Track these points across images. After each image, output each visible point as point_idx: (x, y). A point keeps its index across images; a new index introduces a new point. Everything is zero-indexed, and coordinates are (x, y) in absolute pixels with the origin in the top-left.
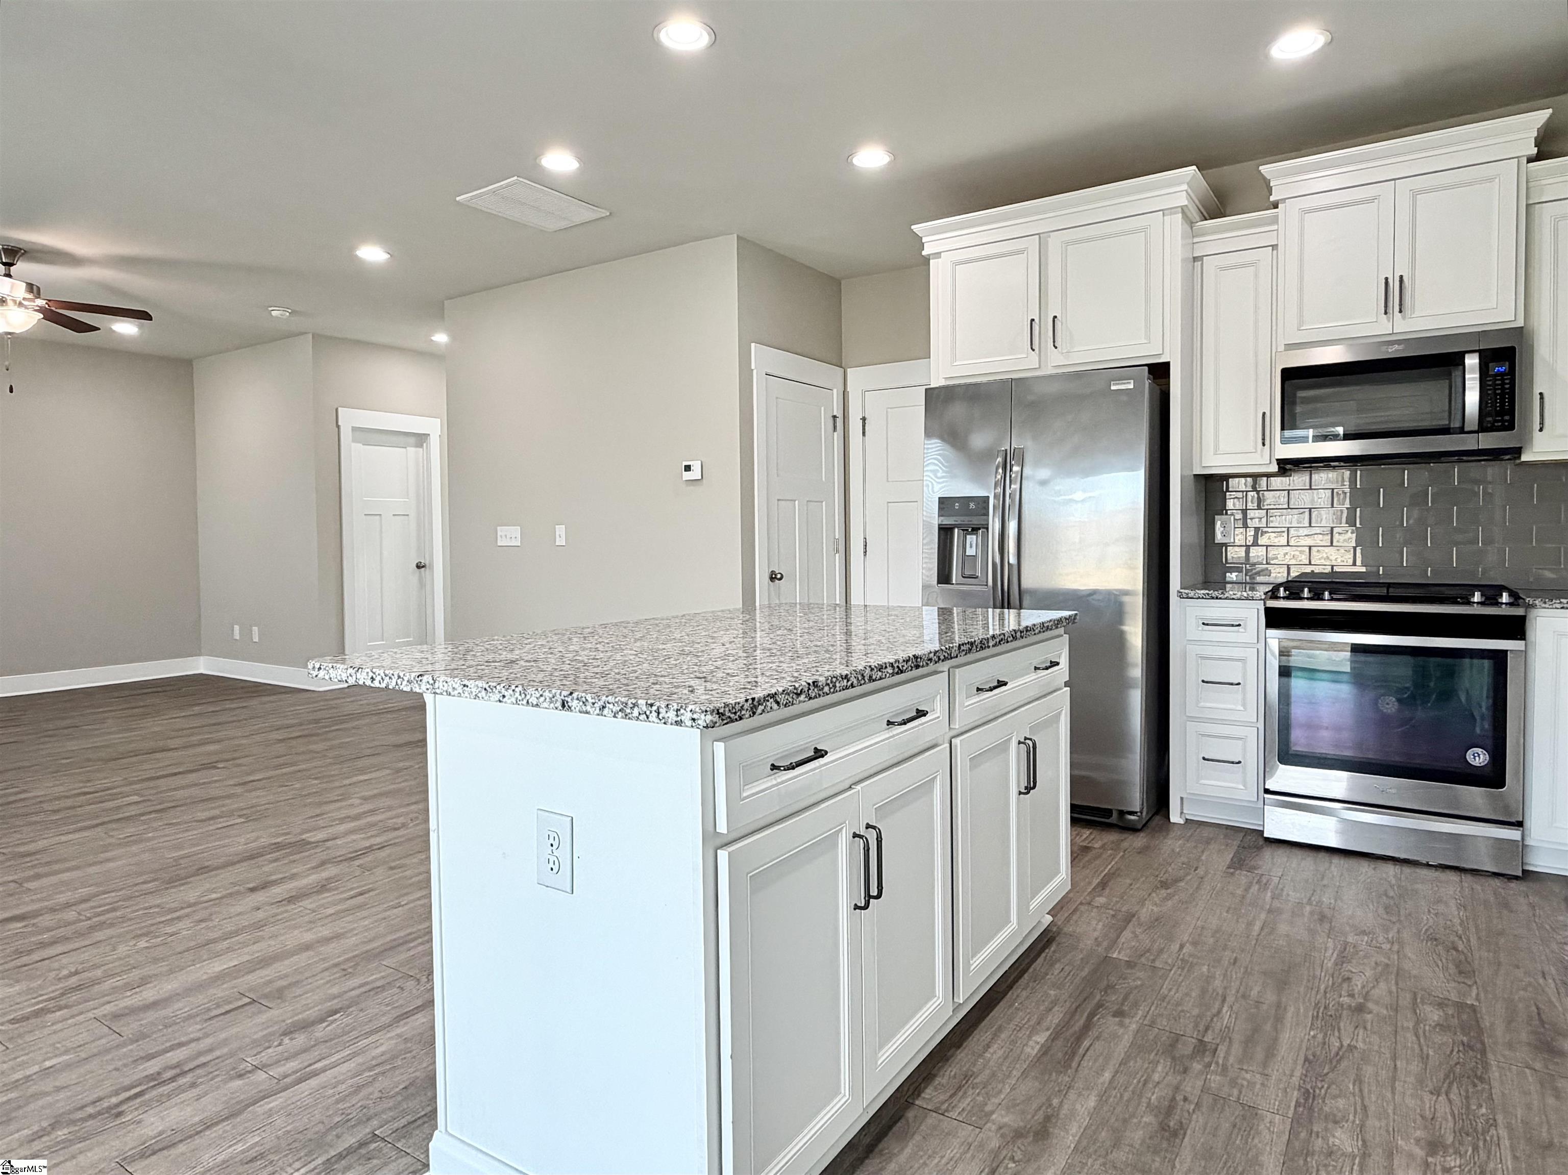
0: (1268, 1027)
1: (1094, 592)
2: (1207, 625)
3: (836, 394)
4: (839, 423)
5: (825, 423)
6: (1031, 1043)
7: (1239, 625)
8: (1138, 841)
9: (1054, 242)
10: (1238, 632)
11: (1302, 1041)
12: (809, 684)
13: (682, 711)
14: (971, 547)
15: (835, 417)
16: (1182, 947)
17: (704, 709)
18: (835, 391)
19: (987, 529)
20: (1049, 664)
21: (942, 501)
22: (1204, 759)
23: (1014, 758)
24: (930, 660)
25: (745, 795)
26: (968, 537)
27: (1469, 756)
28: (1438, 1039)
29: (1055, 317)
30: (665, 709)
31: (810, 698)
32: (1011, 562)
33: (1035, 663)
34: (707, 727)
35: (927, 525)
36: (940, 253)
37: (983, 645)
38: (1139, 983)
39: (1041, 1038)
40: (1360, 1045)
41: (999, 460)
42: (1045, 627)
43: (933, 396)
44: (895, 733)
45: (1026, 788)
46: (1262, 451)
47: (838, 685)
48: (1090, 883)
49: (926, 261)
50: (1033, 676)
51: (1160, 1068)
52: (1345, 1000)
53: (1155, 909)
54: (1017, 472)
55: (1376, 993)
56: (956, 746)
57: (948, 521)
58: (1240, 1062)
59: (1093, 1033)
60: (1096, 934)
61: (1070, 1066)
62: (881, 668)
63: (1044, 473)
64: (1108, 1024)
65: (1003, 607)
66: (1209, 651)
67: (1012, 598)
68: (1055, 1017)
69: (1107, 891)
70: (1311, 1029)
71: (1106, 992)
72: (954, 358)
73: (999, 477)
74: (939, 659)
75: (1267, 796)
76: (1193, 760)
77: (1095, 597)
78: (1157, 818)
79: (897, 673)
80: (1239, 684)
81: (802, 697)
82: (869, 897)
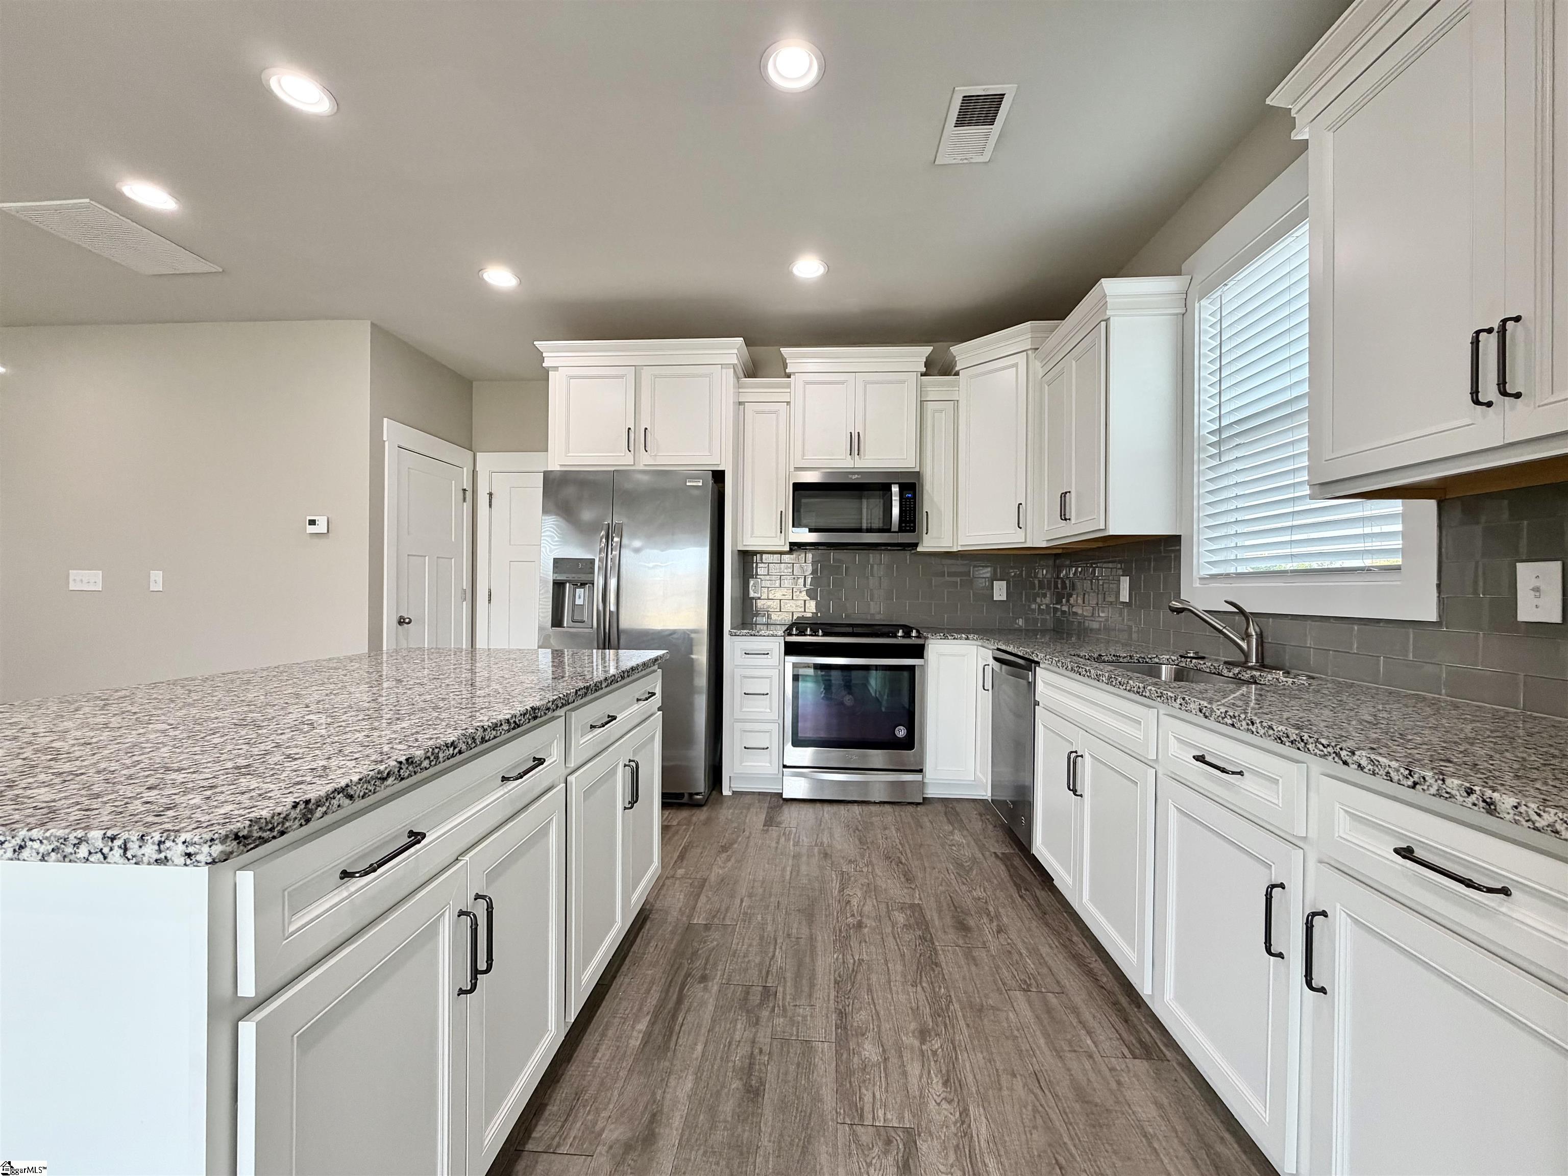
0: (808, 960)
1: (674, 632)
2: (748, 654)
3: (466, 472)
4: (469, 494)
5: (455, 495)
6: (635, 1034)
7: (768, 654)
8: (701, 815)
9: (646, 373)
10: (767, 658)
11: (830, 966)
12: (401, 763)
13: (168, 844)
14: (580, 598)
15: (464, 490)
16: (742, 901)
17: (207, 836)
18: (465, 469)
19: (593, 584)
20: (647, 696)
21: (556, 561)
22: (745, 748)
23: (621, 779)
24: (548, 709)
25: (291, 929)
26: (577, 590)
27: (897, 732)
28: (907, 937)
29: (646, 429)
30: (138, 843)
31: (402, 779)
32: (612, 609)
33: (637, 696)
34: (214, 862)
35: (543, 581)
36: (558, 367)
37: (597, 687)
38: (715, 943)
39: (642, 1026)
40: (865, 957)
41: (603, 533)
42: (645, 665)
43: (548, 477)
44: (510, 788)
45: (629, 803)
46: (780, 536)
47: (441, 755)
48: (671, 858)
49: (546, 371)
50: (636, 707)
51: (739, 1026)
52: (850, 920)
53: (721, 872)
54: (617, 542)
55: (866, 908)
56: (571, 783)
57: (561, 577)
58: (794, 999)
59: (686, 1004)
60: (680, 905)
61: (668, 1048)
62: (495, 727)
63: (637, 543)
64: (696, 991)
65: (604, 648)
66: (749, 672)
67: (611, 637)
68: (652, 1001)
69: (685, 862)
70: (835, 952)
71: (692, 960)
72: (568, 450)
73: (603, 545)
74: (557, 707)
75: (784, 770)
76: (738, 748)
77: (675, 636)
78: (714, 792)
79: (514, 729)
80: (767, 694)
81: (390, 781)
82: (475, 972)
